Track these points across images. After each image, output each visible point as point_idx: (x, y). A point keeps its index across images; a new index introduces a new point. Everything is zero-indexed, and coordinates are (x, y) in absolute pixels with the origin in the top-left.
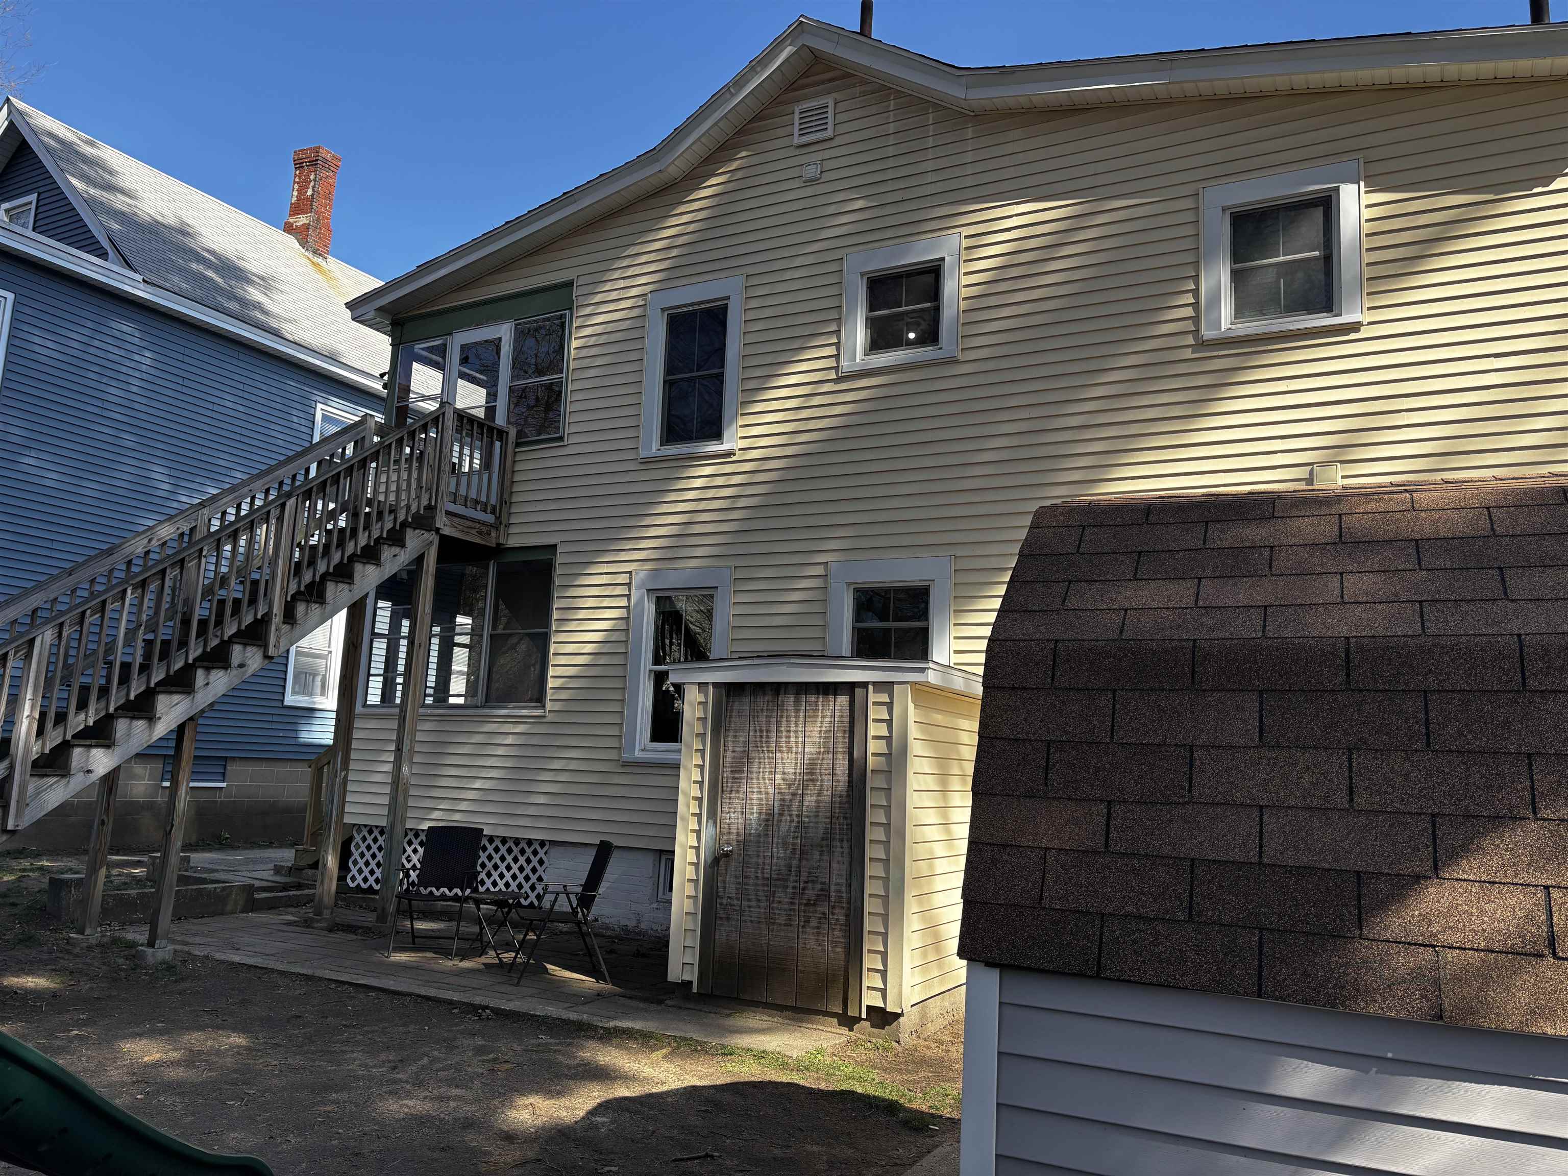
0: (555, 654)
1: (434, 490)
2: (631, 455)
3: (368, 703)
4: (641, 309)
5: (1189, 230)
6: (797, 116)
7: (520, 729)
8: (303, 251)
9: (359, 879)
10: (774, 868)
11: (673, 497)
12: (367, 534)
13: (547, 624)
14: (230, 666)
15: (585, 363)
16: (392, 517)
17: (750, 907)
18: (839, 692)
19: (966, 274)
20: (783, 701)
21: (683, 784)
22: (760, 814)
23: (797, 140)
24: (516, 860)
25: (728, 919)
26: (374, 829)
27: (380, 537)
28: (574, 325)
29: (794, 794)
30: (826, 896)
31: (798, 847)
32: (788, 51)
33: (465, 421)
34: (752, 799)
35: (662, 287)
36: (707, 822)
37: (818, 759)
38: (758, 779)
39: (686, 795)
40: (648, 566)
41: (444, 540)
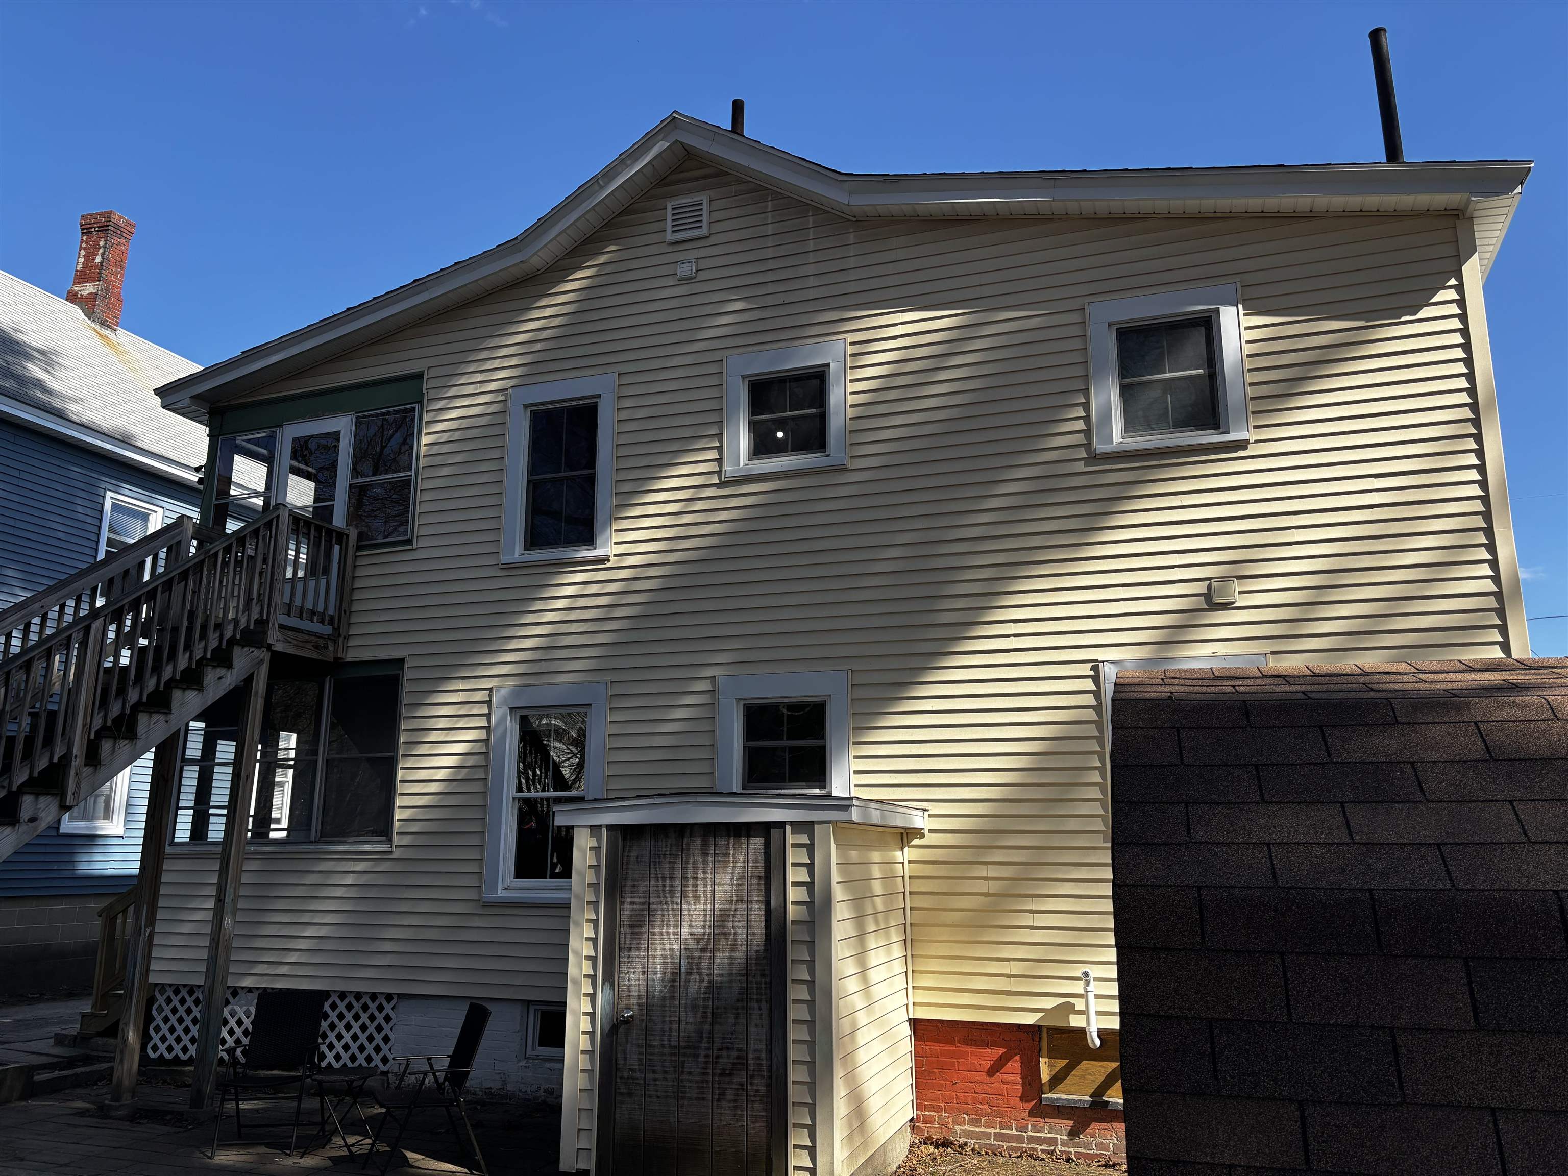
0: (402, 781)
1: (266, 602)
2: (491, 560)
3: (176, 840)
4: (502, 404)
5: (1077, 344)
6: (669, 212)
7: (361, 866)
8: (89, 322)
9: (162, 1048)
10: (682, 1034)
11: (539, 606)
12: (187, 655)
13: (395, 749)
14: (19, 821)
15: (438, 460)
16: (217, 634)
17: (655, 1080)
18: (752, 833)
19: (852, 381)
20: (688, 844)
21: (574, 942)
22: (664, 973)
23: (670, 237)
24: (357, 1017)
25: (630, 1095)
26: (181, 988)
27: (204, 658)
28: (425, 420)
29: (703, 950)
30: (742, 1064)
31: (710, 1010)
32: (661, 146)
33: (302, 524)
34: (654, 957)
35: (523, 382)
36: (603, 984)
37: (730, 909)
38: (661, 934)
39: (578, 954)
40: (511, 682)
41: (277, 657)
